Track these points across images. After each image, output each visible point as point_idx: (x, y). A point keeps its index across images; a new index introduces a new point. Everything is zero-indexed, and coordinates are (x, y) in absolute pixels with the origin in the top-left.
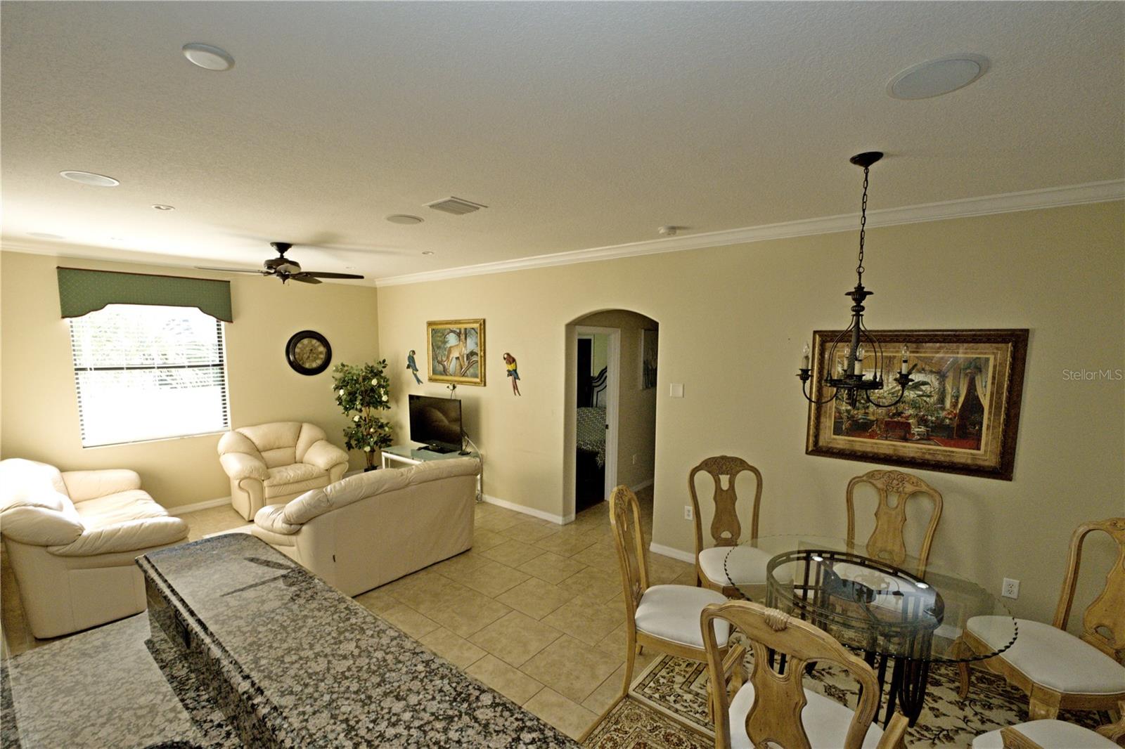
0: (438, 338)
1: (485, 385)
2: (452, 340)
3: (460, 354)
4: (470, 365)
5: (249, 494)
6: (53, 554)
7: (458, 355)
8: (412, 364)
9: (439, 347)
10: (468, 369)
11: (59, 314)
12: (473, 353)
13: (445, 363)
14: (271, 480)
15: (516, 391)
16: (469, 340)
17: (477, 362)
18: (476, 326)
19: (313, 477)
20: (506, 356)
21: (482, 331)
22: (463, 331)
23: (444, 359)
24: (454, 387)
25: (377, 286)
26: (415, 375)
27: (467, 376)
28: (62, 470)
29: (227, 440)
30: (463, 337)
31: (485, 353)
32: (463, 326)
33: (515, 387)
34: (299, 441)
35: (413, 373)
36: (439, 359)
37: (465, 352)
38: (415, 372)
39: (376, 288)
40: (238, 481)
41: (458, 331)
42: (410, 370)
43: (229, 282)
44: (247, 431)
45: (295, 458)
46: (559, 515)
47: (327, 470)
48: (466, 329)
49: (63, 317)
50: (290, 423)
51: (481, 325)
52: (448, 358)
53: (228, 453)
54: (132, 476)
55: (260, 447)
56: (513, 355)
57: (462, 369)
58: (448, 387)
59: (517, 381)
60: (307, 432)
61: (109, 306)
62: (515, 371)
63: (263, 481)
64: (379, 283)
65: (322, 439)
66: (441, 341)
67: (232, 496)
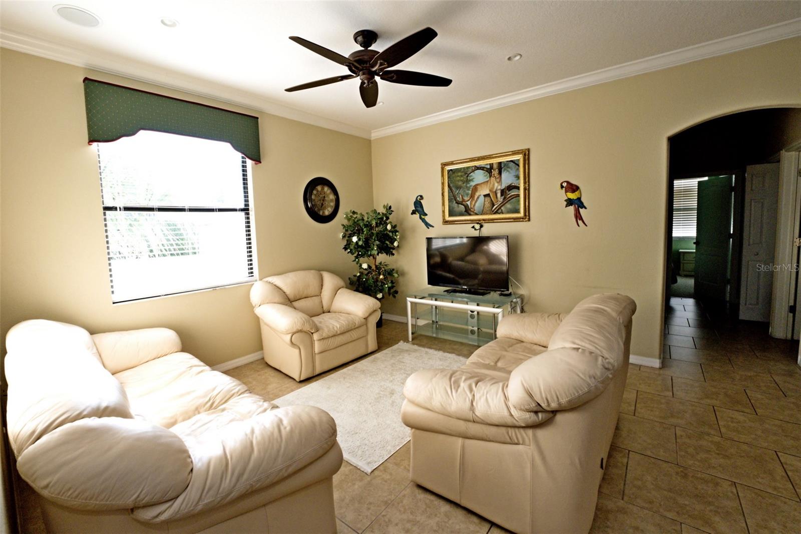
0: (458, 178)
1: (529, 220)
2: (479, 177)
3: (490, 191)
4: (506, 200)
5: (300, 349)
6: (147, 524)
7: (487, 192)
8: (419, 209)
9: (458, 188)
10: (503, 204)
11: (86, 137)
12: (510, 188)
13: (468, 203)
14: (320, 332)
15: (580, 222)
16: (504, 175)
17: (518, 196)
18: (519, 157)
19: (356, 326)
20: (565, 185)
21: (527, 162)
22: (495, 166)
23: (466, 198)
24: (481, 226)
25: (372, 139)
26: (424, 220)
27: (502, 213)
28: (92, 332)
29: (258, 291)
30: (495, 172)
31: (529, 185)
32: (495, 161)
33: (578, 217)
34: (323, 290)
35: (421, 218)
36: (459, 199)
37: (499, 187)
38: (423, 217)
39: (370, 141)
40: (289, 337)
41: (489, 167)
42: (417, 216)
43: (257, 118)
44: (277, 280)
45: (323, 307)
46: (656, 358)
47: (364, 319)
48: (500, 163)
49: (91, 141)
50: (312, 271)
51: (525, 155)
52: (472, 196)
53: (264, 304)
54: (170, 336)
55: (291, 297)
56: (574, 182)
57: (493, 205)
58: (473, 227)
59: (582, 211)
60: (330, 281)
61: (142, 132)
62: (579, 199)
63: (312, 333)
64: (375, 135)
65: (343, 287)
66: (462, 181)
67: (264, 351)
